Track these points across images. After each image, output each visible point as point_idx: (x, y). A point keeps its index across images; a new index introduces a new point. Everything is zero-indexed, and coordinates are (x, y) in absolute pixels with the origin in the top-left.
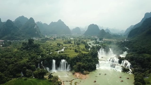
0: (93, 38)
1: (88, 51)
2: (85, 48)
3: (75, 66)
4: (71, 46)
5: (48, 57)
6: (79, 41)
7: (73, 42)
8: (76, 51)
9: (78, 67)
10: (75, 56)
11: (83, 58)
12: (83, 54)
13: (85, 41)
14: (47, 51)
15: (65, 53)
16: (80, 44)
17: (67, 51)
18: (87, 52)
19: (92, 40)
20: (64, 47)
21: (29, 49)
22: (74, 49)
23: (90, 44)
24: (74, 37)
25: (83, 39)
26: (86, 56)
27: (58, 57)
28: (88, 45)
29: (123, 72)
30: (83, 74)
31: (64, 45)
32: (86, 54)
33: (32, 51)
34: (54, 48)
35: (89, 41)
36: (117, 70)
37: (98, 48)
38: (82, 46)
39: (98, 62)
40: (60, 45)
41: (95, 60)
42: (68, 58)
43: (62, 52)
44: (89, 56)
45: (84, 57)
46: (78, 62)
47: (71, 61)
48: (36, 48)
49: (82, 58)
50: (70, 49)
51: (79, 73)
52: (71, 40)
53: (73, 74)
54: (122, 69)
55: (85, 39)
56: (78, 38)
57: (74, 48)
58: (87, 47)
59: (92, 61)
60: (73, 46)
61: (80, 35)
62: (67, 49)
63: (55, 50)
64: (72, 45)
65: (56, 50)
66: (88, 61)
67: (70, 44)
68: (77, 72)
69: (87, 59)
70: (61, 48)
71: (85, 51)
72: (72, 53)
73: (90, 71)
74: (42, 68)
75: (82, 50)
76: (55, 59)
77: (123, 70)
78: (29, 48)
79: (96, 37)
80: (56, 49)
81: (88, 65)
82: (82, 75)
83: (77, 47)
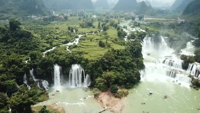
0: (129, 16)
1: (124, 44)
2: (117, 37)
3: (99, 79)
4: (92, 32)
5: (44, 60)
6: (107, 21)
7: (96, 24)
8: (101, 45)
9: (106, 81)
10: (99, 56)
11: (116, 61)
12: (115, 51)
13: (116, 21)
14: (47, 43)
15: (81, 50)
16: (108, 29)
17: (85, 44)
18: (121, 45)
19: (127, 20)
20: (80, 34)
21: (9, 42)
22: (97, 39)
23: (125, 27)
24: (97, 15)
25: (112, 17)
26: (120, 55)
27: (64, 61)
28: (122, 30)
29: (194, 88)
30: (116, 97)
31: (81, 30)
32: (120, 50)
33: (15, 45)
34: (61, 36)
35: (122, 21)
36: (180, 84)
37: (141, 36)
38: (112, 33)
39: (142, 67)
40: (72, 31)
41: (138, 62)
42: (85, 61)
43: (75, 47)
44: (126, 55)
45: (116, 58)
46: (105, 69)
47: (90, 68)
48: (24, 39)
49: (113, 60)
50: (91, 40)
51: (107, 93)
52: (93, 20)
53: (96, 96)
54: (192, 82)
55: (115, 18)
56: (104, 15)
57: (98, 37)
58: (121, 35)
59: (132, 66)
60: (95, 32)
61: (108, 10)
62: (84, 40)
63: (62, 42)
64: (94, 30)
65: (64, 41)
66: (124, 66)
67: (91, 29)
68: (103, 91)
69: (124, 63)
70: (75, 36)
71: (119, 44)
72: (95, 48)
73: (128, 88)
74: (31, 85)
75: (113, 41)
76: (59, 65)
77: (193, 84)
78: (10, 38)
79: (133, 14)
80: (65, 39)
81: (126, 74)
82: (113, 99)
83: (104, 36)
